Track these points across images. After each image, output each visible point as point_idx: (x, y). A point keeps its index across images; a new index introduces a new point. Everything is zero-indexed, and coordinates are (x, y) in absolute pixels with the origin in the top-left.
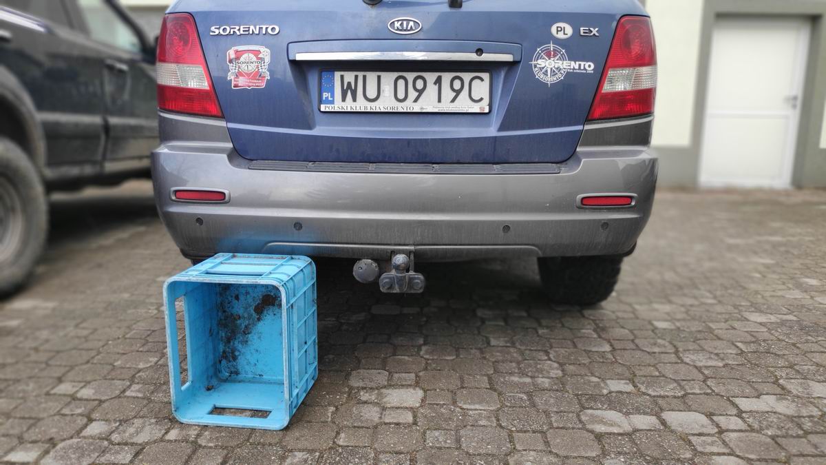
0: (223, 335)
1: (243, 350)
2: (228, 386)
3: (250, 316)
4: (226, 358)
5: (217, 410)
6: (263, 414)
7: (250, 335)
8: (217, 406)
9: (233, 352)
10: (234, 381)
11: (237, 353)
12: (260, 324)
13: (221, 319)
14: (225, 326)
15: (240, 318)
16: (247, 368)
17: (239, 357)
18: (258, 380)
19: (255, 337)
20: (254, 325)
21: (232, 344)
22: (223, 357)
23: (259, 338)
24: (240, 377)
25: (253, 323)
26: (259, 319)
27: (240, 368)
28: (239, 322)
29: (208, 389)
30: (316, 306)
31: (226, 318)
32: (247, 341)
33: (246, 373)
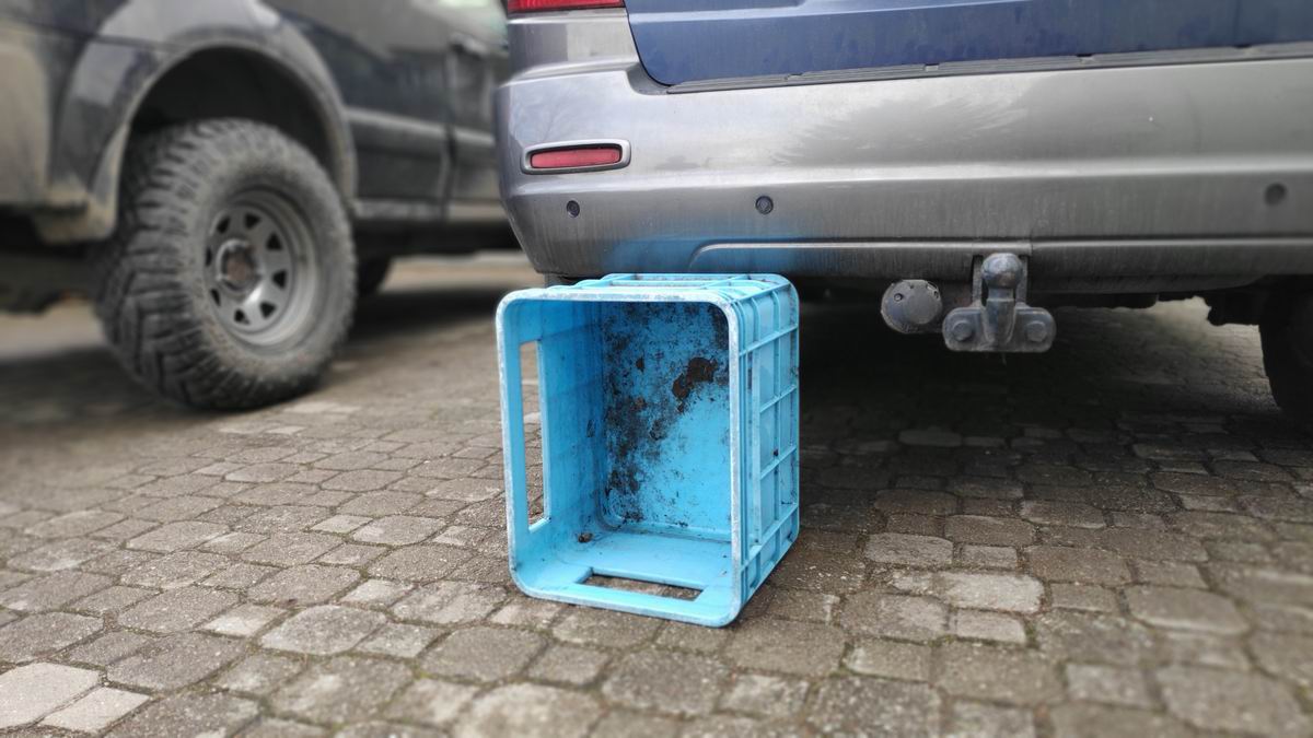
0: (614, 439)
1: (650, 472)
2: (618, 538)
3: (665, 402)
4: (618, 485)
5: (595, 578)
6: (688, 593)
7: (663, 442)
8: (596, 572)
9: (631, 474)
10: (632, 531)
11: (638, 477)
12: (685, 417)
13: (610, 408)
14: (618, 421)
15: (645, 405)
16: (657, 507)
17: (643, 485)
18: (677, 531)
19: (675, 445)
20: (673, 420)
21: (629, 456)
22: (612, 483)
23: (682, 447)
24: (644, 524)
25: (671, 417)
26: (681, 409)
27: (643, 506)
28: (643, 414)
29: (582, 540)
30: (797, 381)
31: (620, 405)
32: (658, 454)
33: (656, 517)
